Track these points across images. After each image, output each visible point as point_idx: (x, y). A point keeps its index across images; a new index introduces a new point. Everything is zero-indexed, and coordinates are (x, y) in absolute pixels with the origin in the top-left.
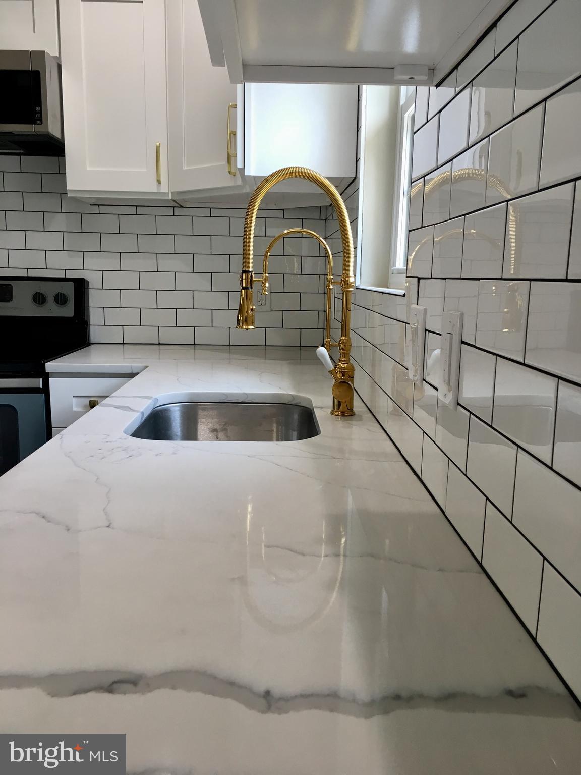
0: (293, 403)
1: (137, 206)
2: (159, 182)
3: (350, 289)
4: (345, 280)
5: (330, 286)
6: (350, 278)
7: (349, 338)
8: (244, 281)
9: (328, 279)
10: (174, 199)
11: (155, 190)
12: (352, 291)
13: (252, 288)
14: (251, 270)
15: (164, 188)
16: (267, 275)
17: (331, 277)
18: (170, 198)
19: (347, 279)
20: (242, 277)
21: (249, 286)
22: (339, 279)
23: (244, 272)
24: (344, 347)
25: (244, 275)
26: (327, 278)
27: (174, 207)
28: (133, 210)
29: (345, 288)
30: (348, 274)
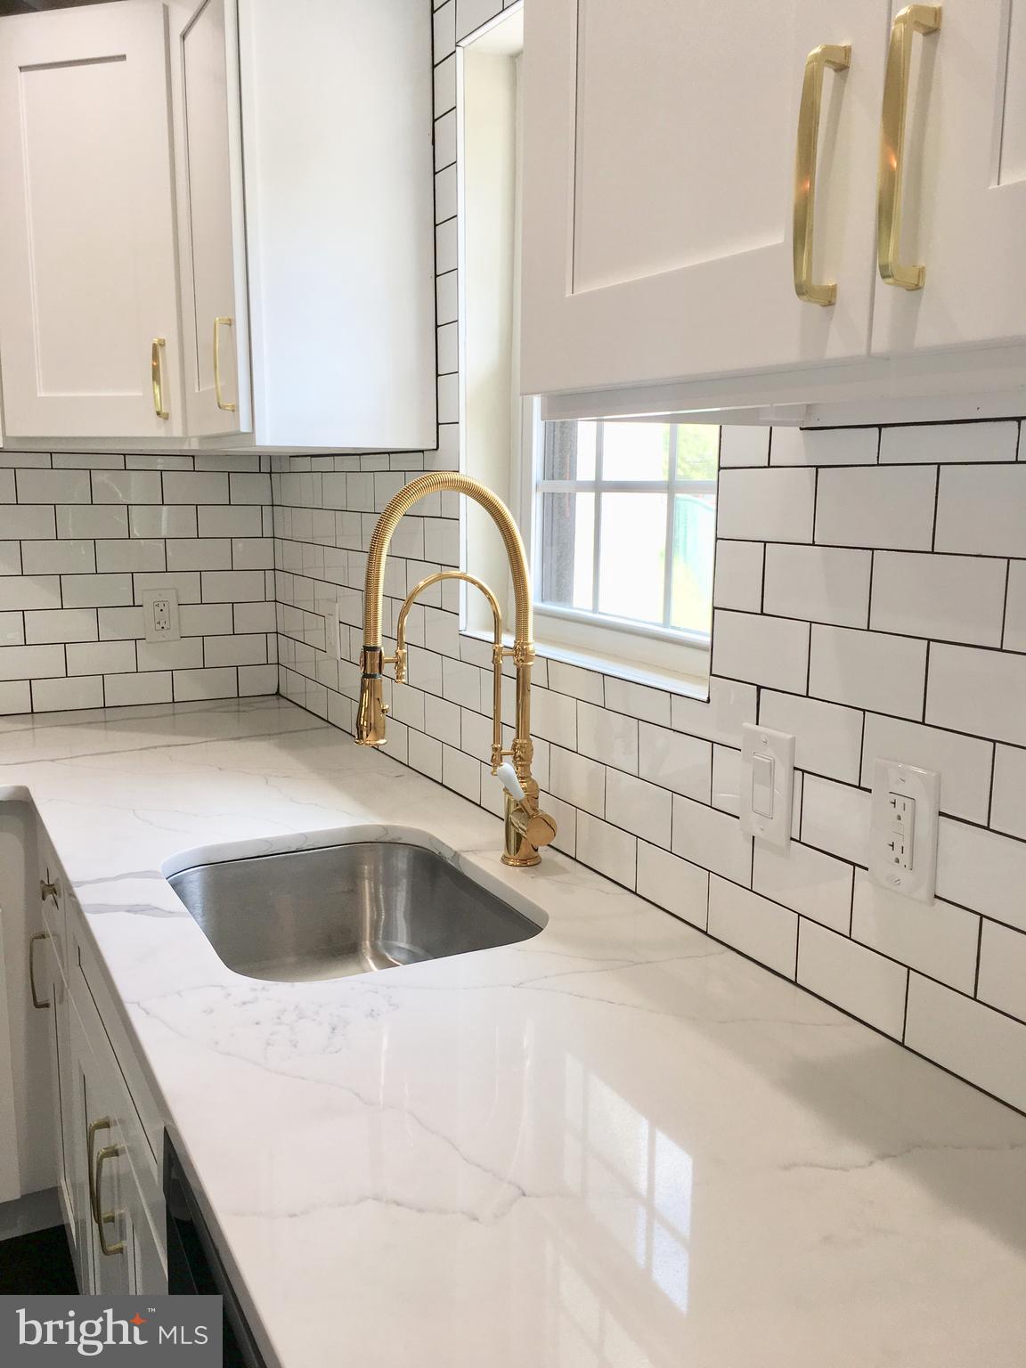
3: (530, 663)
4: (522, 648)
7: (529, 739)
13: (381, 673)
14: (379, 645)
19: (525, 646)
21: (378, 671)
30: (527, 639)
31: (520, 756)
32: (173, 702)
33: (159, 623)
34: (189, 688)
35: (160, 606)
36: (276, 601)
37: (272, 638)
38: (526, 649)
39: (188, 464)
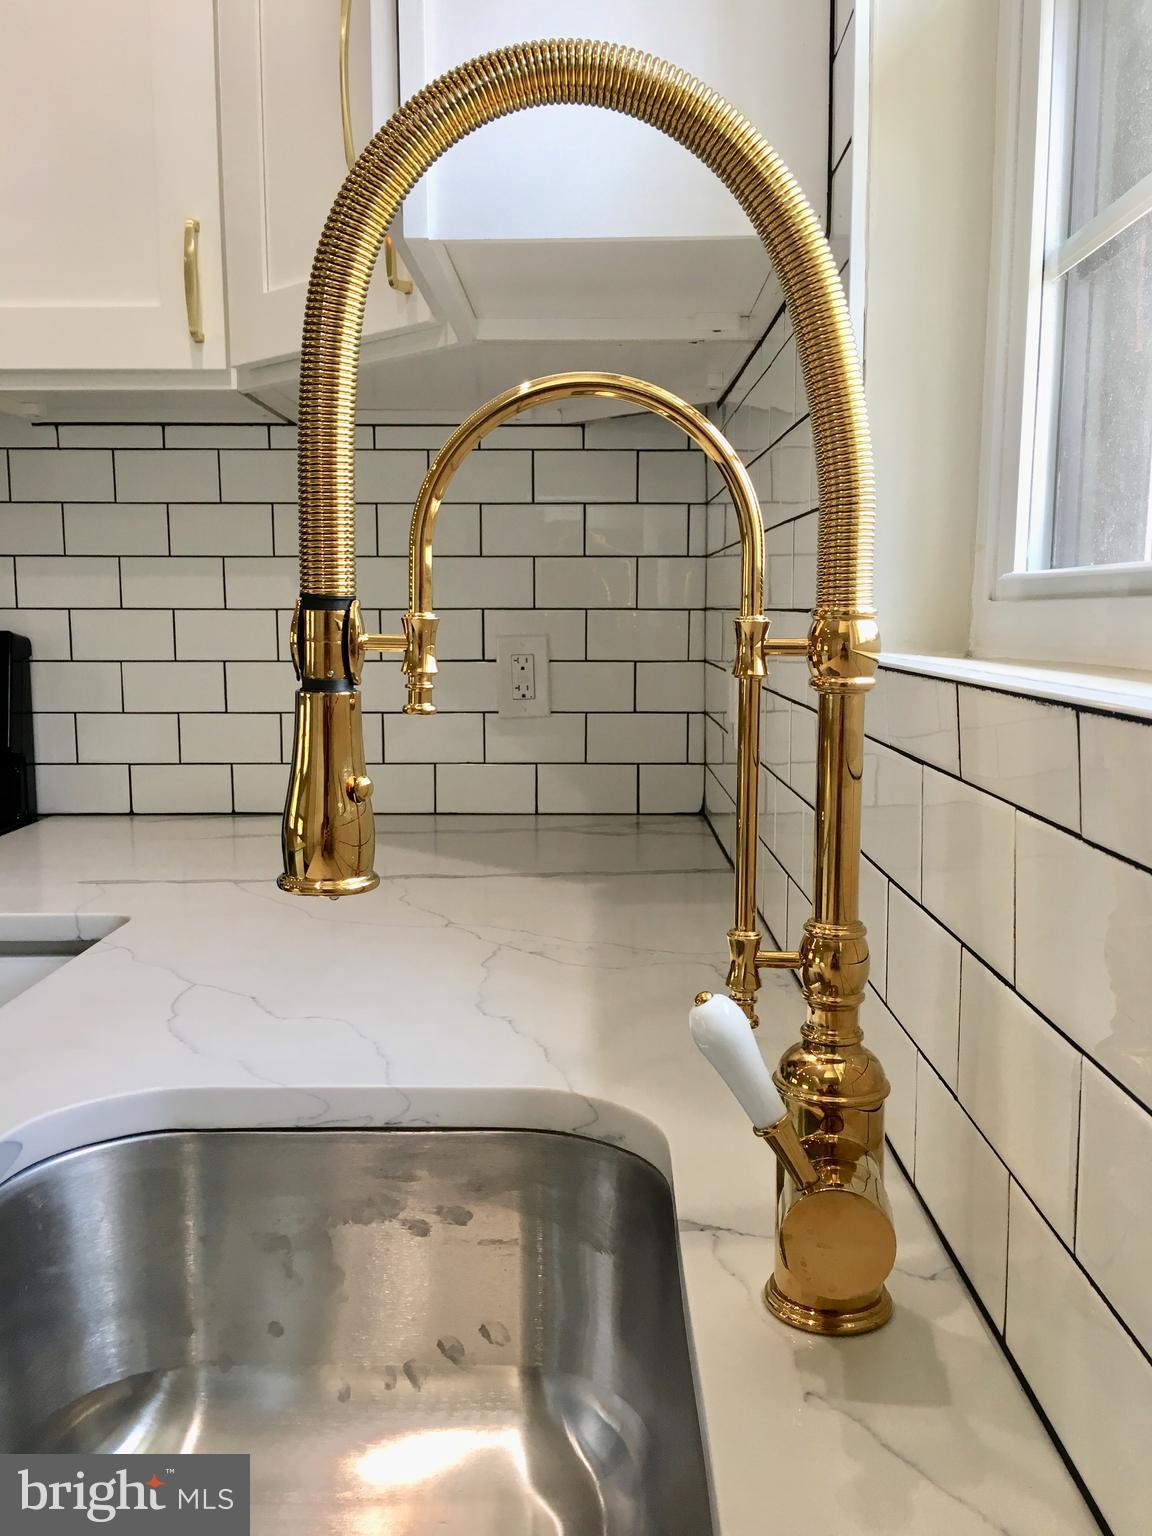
0: (595, 1132)
1: (163, 425)
2: (197, 338)
3: (859, 681)
4: (835, 633)
5: (752, 666)
6: (860, 624)
7: (858, 928)
8: (310, 647)
9: (746, 628)
10: (249, 388)
11: (186, 364)
12: (866, 689)
13: (351, 682)
14: (342, 589)
15: (213, 357)
16: (429, 615)
17: (760, 619)
18: (234, 386)
19: (842, 627)
20: (300, 625)
21: (337, 672)
22: (796, 630)
23: (309, 601)
24: (828, 974)
25: (310, 615)
26: (738, 626)
27: (269, 425)
28: (153, 436)
29: (832, 672)
30: (848, 600)
31: (820, 977)
32: (537, 813)
33: (518, 688)
34: (563, 793)
35: (522, 662)
36: (705, 661)
37: (696, 721)
38: (846, 637)
39: (572, 438)
